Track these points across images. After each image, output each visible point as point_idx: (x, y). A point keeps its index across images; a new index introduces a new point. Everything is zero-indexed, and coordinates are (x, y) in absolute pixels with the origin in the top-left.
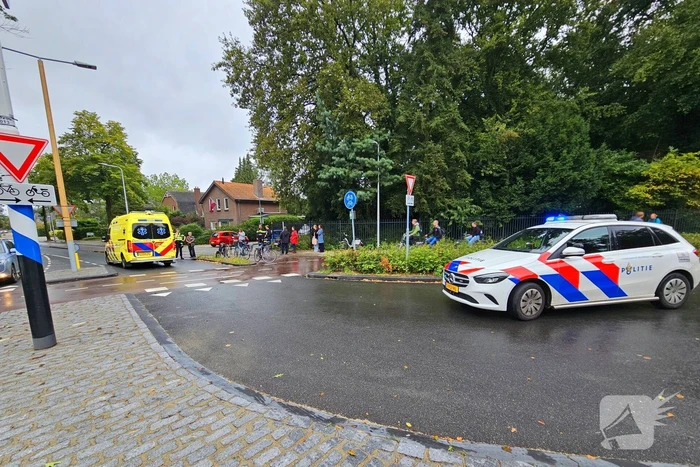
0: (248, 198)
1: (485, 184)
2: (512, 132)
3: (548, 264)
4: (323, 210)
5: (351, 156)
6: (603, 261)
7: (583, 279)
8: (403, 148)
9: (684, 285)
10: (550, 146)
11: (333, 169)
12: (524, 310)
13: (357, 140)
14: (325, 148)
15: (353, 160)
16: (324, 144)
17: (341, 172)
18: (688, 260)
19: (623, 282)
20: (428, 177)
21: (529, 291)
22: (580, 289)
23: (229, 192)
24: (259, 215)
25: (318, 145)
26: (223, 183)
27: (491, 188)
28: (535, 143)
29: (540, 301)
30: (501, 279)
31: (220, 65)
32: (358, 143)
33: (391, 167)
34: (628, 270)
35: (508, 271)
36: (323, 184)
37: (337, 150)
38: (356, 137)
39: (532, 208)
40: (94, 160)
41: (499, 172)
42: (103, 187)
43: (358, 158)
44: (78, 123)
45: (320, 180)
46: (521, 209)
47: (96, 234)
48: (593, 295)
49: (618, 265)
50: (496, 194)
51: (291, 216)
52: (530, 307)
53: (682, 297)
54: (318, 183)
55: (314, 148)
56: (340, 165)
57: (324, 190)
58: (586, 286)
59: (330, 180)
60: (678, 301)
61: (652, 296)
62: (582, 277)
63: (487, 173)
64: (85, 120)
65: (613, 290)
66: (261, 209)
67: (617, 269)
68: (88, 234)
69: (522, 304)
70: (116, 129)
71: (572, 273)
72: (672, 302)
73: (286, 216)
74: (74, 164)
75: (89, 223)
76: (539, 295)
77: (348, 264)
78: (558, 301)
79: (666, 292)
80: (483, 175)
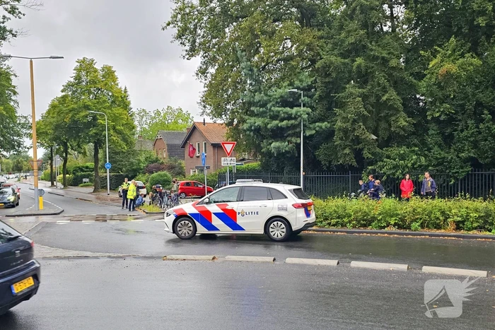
3: (195, 207)
5: (269, 106)
6: (227, 207)
8: (328, 93)
9: (283, 226)
12: (180, 233)
17: (258, 122)
18: (286, 210)
19: (240, 221)
21: (183, 222)
22: (213, 223)
23: (208, 135)
26: (204, 123)
27: (442, 134)
29: (191, 229)
30: (169, 215)
31: (168, 24)
34: (243, 214)
40: (87, 107)
41: (446, 115)
42: (91, 133)
44: (78, 70)
47: (90, 181)
48: (223, 228)
49: (235, 210)
52: (184, 230)
53: (283, 234)
58: (216, 221)
60: (280, 236)
61: (262, 232)
62: (213, 216)
63: (435, 115)
64: (85, 67)
65: (235, 226)
67: (236, 213)
68: (84, 180)
69: (179, 229)
70: (109, 73)
71: (208, 213)
72: (275, 236)
74: (70, 111)
75: (87, 167)
76: (190, 225)
78: (201, 230)
79: (271, 230)
80: (429, 118)
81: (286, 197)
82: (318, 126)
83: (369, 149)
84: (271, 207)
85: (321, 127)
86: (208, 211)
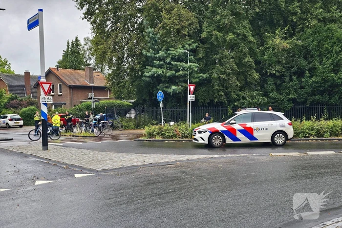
0: (80, 84)
1: (271, 81)
2: (286, 44)
3: (224, 127)
4: (147, 98)
5: (168, 60)
6: (247, 126)
7: (238, 133)
8: (206, 55)
9: (283, 136)
10: (318, 53)
11: (154, 70)
12: (214, 143)
13: (172, 49)
14: (149, 54)
15: (170, 63)
16: (149, 51)
17: (160, 71)
18: (285, 127)
19: (255, 134)
20: (223, 76)
21: (216, 136)
22: (237, 136)
23: (63, 79)
24: (90, 100)
25: (144, 52)
26: (58, 69)
27: (275, 84)
28: (307, 51)
29: (221, 140)
30: (205, 132)
32: (173, 52)
33: (196, 69)
34: (258, 130)
35: (209, 129)
36: (148, 79)
37: (158, 55)
38: (172, 47)
39: (306, 100)
41: (279, 72)
43: (172, 62)
45: (145, 76)
46: (298, 101)
48: (244, 139)
49: (252, 128)
50: (278, 88)
51: (118, 101)
52: (217, 142)
53: (283, 141)
54: (144, 78)
55: (141, 53)
56: (160, 67)
57: (148, 84)
58: (239, 135)
59: (152, 77)
60: (281, 143)
61: (270, 141)
62: (237, 132)
63: (272, 72)
65: (252, 138)
66: (91, 94)
69: (213, 141)
71: (234, 130)
72: (279, 143)
73: (114, 101)
76: (221, 138)
77: (158, 134)
78: (229, 140)
79: (275, 139)
80: (269, 74)
81: (283, 119)
82: (201, 76)
83: (234, 92)
84: (276, 125)
85: (203, 77)
86: (234, 129)
